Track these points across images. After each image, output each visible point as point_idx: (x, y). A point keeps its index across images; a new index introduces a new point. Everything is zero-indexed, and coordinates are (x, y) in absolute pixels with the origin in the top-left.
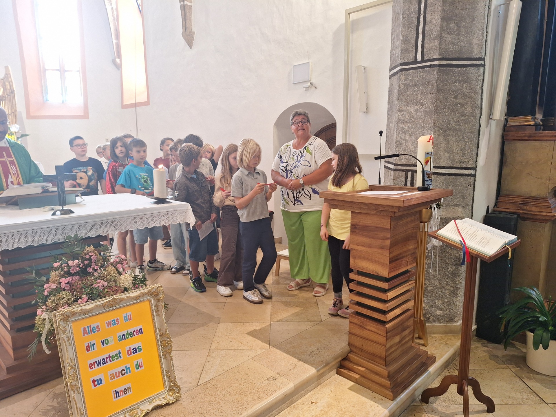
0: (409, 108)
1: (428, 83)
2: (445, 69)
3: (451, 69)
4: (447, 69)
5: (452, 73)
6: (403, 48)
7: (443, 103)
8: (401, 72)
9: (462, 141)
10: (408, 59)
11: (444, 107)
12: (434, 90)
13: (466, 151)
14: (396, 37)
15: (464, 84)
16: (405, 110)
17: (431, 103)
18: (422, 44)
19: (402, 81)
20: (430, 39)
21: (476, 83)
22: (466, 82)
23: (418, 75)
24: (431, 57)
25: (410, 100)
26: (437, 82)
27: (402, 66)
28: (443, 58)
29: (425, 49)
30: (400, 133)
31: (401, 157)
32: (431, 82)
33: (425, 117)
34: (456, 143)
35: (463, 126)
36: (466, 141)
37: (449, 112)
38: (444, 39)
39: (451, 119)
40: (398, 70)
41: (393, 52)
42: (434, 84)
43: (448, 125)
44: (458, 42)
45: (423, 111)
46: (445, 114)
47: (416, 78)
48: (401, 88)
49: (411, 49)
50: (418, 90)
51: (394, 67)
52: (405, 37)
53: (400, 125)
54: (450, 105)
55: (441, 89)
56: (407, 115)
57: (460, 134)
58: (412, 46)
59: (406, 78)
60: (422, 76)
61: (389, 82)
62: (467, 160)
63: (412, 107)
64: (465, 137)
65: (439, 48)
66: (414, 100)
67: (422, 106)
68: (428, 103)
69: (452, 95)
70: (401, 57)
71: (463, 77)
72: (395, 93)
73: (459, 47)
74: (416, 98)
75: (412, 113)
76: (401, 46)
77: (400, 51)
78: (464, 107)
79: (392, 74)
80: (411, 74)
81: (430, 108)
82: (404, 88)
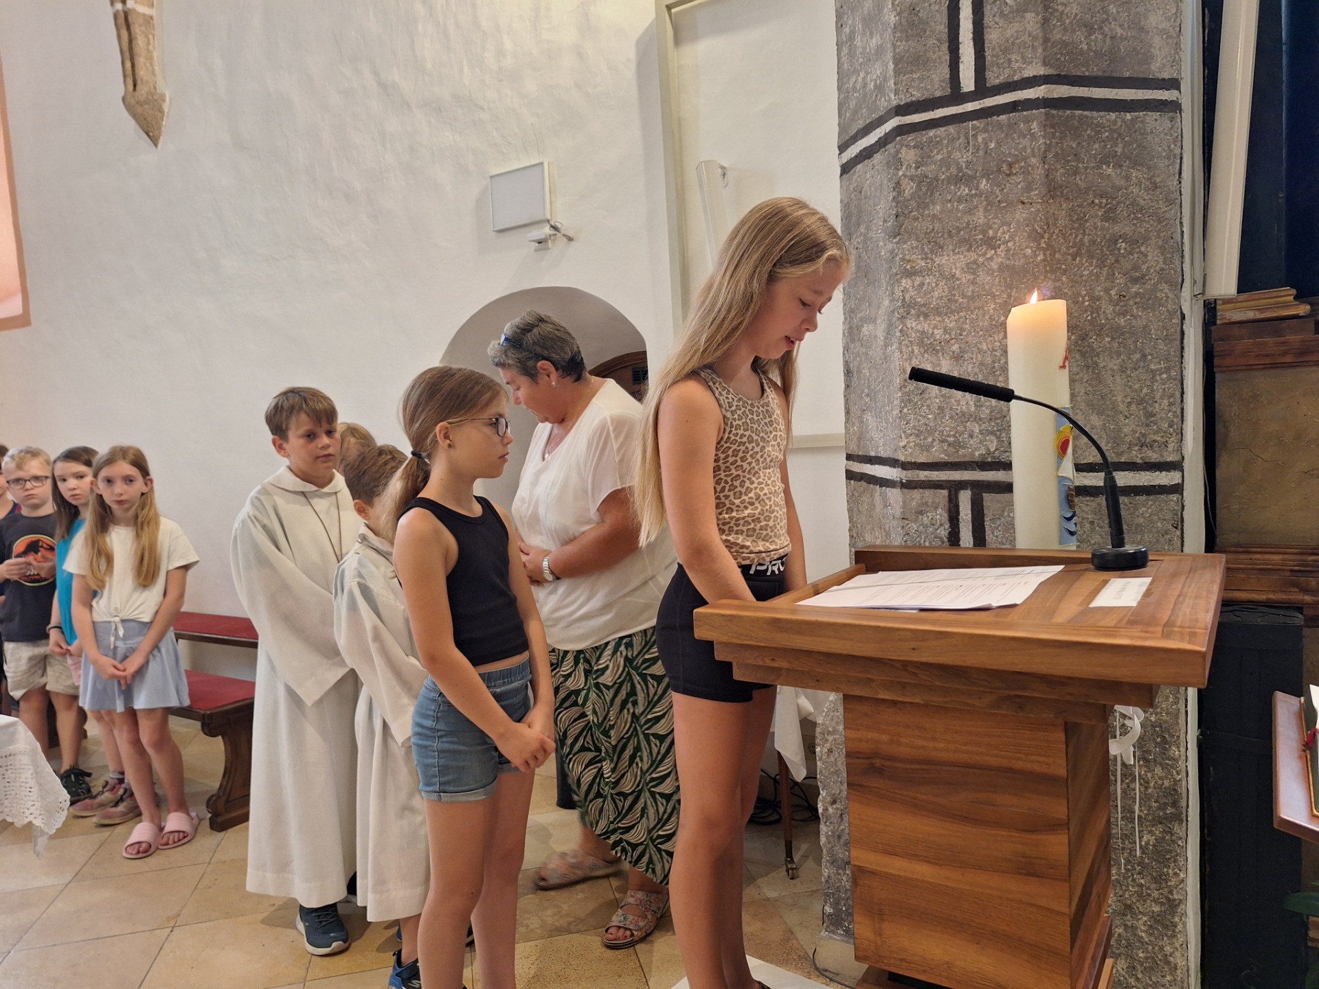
0: (942, 260)
1: (1010, 165)
2: (1068, 117)
3: (1086, 117)
4: (1073, 116)
5: (1092, 130)
6: (903, 54)
7: (1071, 234)
8: (899, 138)
9: (1140, 370)
10: (926, 89)
11: (1075, 249)
12: (1036, 189)
13: (1157, 405)
14: (863, 25)
15: (1132, 168)
16: (929, 270)
17: (1029, 236)
18: (974, 33)
19: (909, 166)
20: (1006, 10)
21: (1168, 166)
22: (1136, 163)
23: (968, 143)
24: (1013, 75)
25: (943, 232)
26: (1044, 160)
27: (900, 118)
28: (1059, 75)
29: (989, 48)
30: (916, 351)
31: (925, 438)
32: (1023, 164)
33: (1011, 289)
34: (1124, 376)
35: (1141, 317)
36: (1152, 371)
37: (1091, 268)
38: (1057, 10)
39: (1099, 291)
40: (886, 134)
41: (849, 83)
42: (1033, 169)
43: (1092, 313)
44: (1103, 22)
45: (999, 268)
46: (1081, 276)
47: (960, 152)
48: (907, 192)
49: (934, 53)
50: (972, 195)
51: (863, 128)
52: (905, 14)
53: (914, 325)
54: (1093, 242)
55: (1061, 187)
56: (937, 285)
57: (1132, 347)
58: (935, 42)
59: (923, 158)
60: (986, 144)
61: (841, 187)
62: (1162, 437)
63: (956, 257)
64: (1150, 357)
65: (1041, 41)
66: (962, 233)
67: (993, 252)
68: (1017, 239)
69: (1097, 208)
70: (895, 84)
71: (1126, 145)
72: (881, 215)
73: (1108, 39)
74: (968, 224)
75: (958, 279)
76: (892, 49)
77: (892, 66)
78: (1138, 250)
79: (853, 156)
80: (941, 141)
81: (1025, 256)
82: (916, 192)
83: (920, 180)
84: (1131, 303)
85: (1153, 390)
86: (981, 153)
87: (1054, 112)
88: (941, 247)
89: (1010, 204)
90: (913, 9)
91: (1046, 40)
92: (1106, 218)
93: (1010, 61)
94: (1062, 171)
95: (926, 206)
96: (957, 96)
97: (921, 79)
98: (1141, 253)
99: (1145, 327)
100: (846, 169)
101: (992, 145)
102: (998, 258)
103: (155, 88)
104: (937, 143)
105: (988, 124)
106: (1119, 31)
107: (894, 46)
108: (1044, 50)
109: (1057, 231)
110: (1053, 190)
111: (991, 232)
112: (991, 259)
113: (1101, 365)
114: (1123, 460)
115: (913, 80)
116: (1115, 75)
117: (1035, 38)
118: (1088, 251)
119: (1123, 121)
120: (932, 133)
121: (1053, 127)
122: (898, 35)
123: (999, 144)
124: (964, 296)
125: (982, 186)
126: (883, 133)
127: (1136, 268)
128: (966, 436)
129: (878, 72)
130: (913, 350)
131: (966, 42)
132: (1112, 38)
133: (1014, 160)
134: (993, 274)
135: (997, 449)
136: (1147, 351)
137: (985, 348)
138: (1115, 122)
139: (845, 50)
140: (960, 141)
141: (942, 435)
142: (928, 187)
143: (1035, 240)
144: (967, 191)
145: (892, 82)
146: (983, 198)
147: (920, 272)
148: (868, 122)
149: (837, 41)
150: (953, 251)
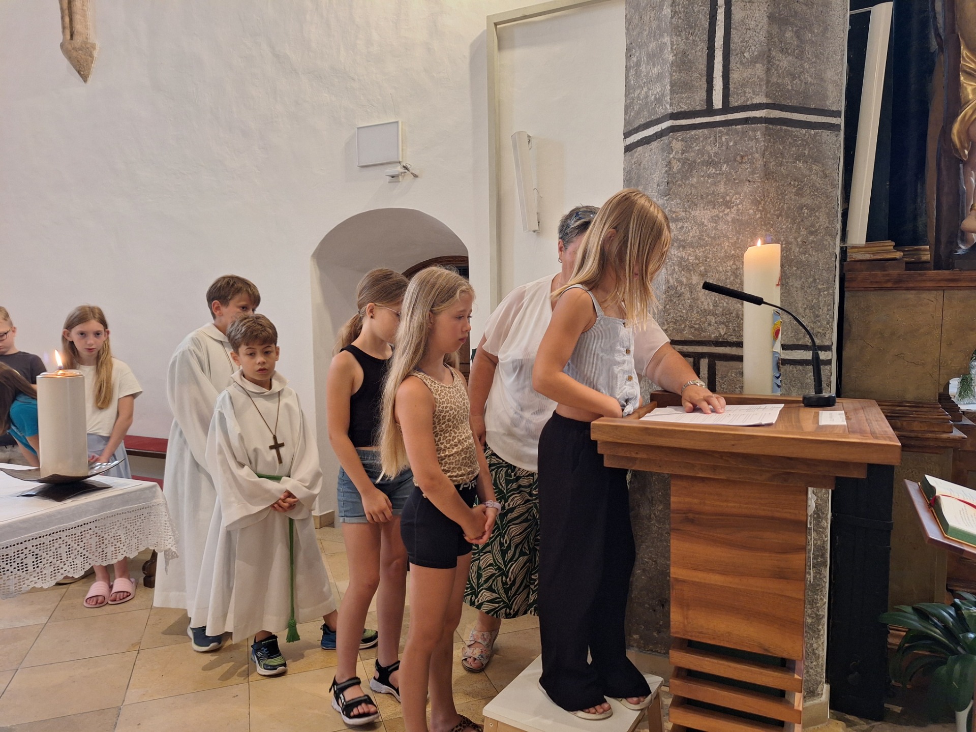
0: (696, 213)
1: (742, 157)
2: (778, 130)
3: (789, 130)
4: (781, 130)
5: (792, 139)
6: (676, 81)
7: (777, 202)
8: (671, 134)
9: (812, 288)
10: (690, 104)
11: (779, 212)
12: (758, 173)
13: (821, 310)
14: (647, 58)
15: (813, 164)
16: (688, 218)
17: (752, 202)
18: (723, 72)
19: (677, 152)
20: (744, 61)
21: (834, 164)
22: (816, 161)
23: (716, 141)
24: (747, 101)
25: (698, 196)
26: (763, 155)
27: (673, 121)
28: (774, 104)
29: (732, 83)
30: (676, 270)
31: (680, 325)
32: (750, 157)
33: (739, 234)
34: (803, 291)
35: (814, 256)
36: (819, 289)
37: (787, 224)
38: (775, 64)
39: (791, 239)
40: (662, 131)
41: (634, 94)
42: (756, 161)
43: (787, 251)
44: (801, 73)
45: (732, 220)
46: (782, 229)
47: (711, 146)
48: (675, 168)
49: (697, 82)
50: (717, 174)
51: (644, 124)
52: (679, 56)
53: (676, 252)
54: (789, 208)
55: (773, 173)
56: (692, 229)
57: (808, 274)
58: (698, 75)
59: (686, 148)
60: (727, 143)
61: (625, 160)
62: (823, 330)
63: (705, 212)
64: (818, 281)
65: (765, 82)
66: (710, 197)
67: (729, 210)
68: (744, 203)
69: (792, 187)
70: (671, 100)
71: (811, 149)
72: (655, 181)
73: (803, 84)
74: (714, 192)
75: (706, 226)
76: (670, 77)
77: (669, 88)
78: (814, 214)
79: (635, 141)
80: (699, 138)
81: (749, 215)
82: (681, 169)
83: (684, 162)
84: (809, 246)
85: (819, 301)
86: (724, 148)
87: (771, 126)
88: (696, 205)
89: (741, 181)
90: (684, 53)
91: (768, 82)
92: (797, 194)
93: (745, 92)
94: (774, 163)
95: (687, 178)
96: (709, 110)
97: (688, 98)
98: (816, 216)
99: (817, 262)
100: (628, 149)
101: (731, 144)
102: (732, 214)
103: (87, 38)
104: (695, 139)
105: (729, 130)
106: (810, 79)
107: (671, 75)
108: (767, 88)
109: (769, 200)
110: (768, 175)
111: (728, 198)
112: (727, 214)
113: (790, 284)
114: (800, 343)
115: (682, 98)
116: (806, 106)
117: (761, 80)
118: (786, 213)
119: (810, 134)
120: (693, 133)
121: (769, 136)
122: (674, 68)
123: (735, 143)
124: (709, 236)
125: (724, 169)
126: (660, 130)
127: (813, 225)
128: (706, 325)
129: (658, 90)
130: (674, 268)
131: (718, 78)
132: (805, 83)
133: (745, 154)
134: (728, 224)
135: (725, 334)
136: (817, 277)
137: (721, 269)
138: (805, 135)
139: (632, 72)
140: (711, 139)
141: (691, 323)
142: (689, 166)
143: (756, 205)
144: (714, 171)
145: (669, 97)
146: (724, 176)
147: (682, 219)
148: (648, 120)
149: (626, 65)
150: (704, 208)
